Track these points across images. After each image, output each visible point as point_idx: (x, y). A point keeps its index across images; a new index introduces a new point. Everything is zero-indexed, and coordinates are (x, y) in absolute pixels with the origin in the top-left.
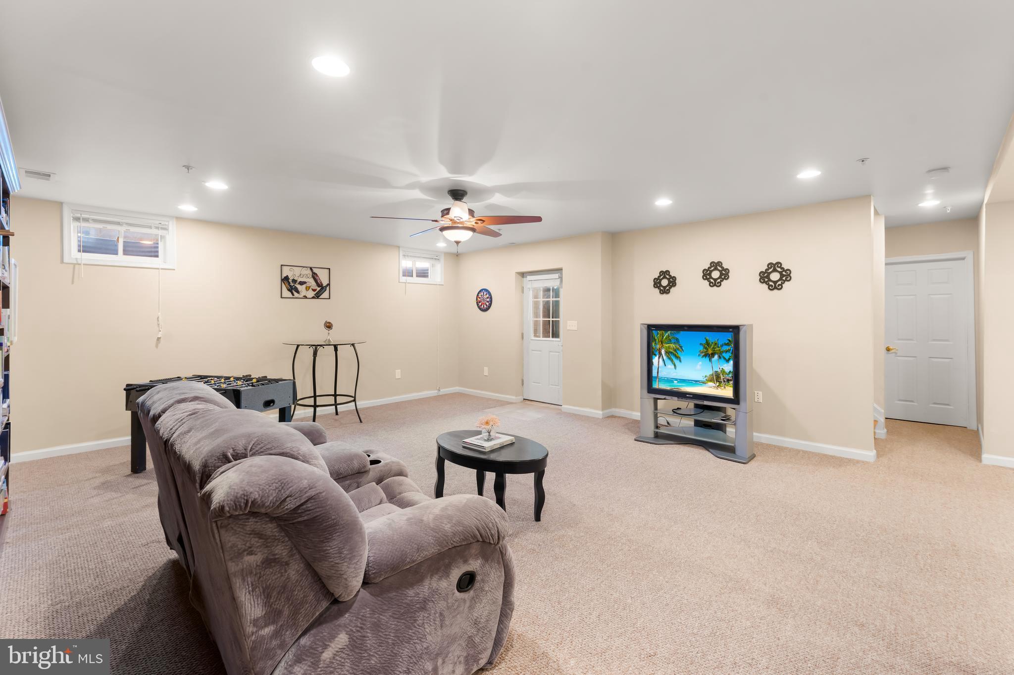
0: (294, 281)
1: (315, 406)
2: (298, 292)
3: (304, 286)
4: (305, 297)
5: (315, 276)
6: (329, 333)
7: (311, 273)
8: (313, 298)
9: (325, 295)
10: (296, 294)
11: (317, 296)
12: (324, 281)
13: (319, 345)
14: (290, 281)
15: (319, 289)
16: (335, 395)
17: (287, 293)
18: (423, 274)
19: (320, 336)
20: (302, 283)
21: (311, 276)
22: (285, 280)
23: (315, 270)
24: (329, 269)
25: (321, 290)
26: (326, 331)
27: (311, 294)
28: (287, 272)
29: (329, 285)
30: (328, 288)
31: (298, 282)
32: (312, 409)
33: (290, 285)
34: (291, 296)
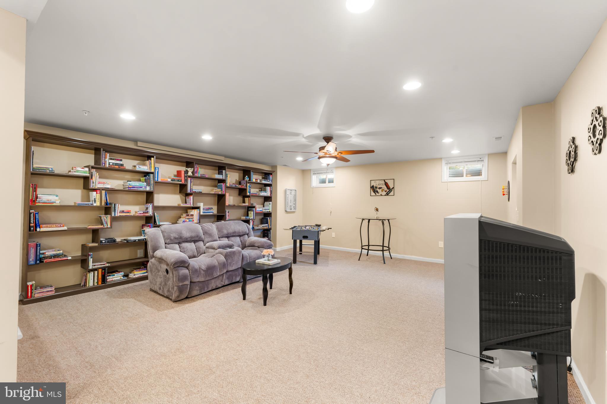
0: (376, 187)
1: (368, 250)
2: (378, 193)
3: (381, 189)
4: (381, 195)
5: (386, 184)
6: (377, 214)
7: (384, 183)
8: (385, 195)
9: (392, 193)
10: (377, 194)
11: (387, 194)
12: (391, 186)
13: (384, 220)
14: (374, 187)
15: (388, 190)
16: (383, 246)
17: (373, 194)
18: (478, 173)
19: (373, 215)
20: (380, 188)
21: (384, 184)
22: (372, 187)
23: (386, 181)
24: (394, 179)
25: (389, 190)
26: (375, 212)
27: (384, 193)
28: (373, 183)
29: (393, 188)
30: (393, 190)
31: (378, 188)
32: (367, 251)
33: (374, 189)
34: (375, 195)
